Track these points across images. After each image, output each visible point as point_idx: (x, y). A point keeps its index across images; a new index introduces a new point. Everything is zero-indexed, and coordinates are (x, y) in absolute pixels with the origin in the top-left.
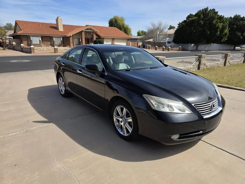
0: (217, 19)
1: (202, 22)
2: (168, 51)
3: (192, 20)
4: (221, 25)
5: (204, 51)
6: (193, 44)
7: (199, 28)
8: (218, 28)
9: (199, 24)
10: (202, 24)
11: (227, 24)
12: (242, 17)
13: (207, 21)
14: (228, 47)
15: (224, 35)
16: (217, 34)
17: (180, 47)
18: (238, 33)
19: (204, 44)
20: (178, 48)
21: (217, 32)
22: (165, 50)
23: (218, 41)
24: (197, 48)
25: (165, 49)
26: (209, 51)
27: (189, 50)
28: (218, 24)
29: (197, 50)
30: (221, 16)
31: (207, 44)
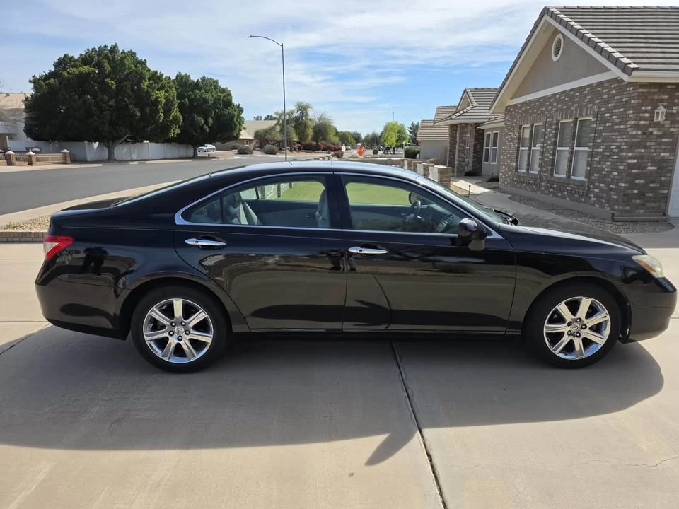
0: (149, 80)
1: (112, 84)
2: (31, 164)
3: (80, 73)
4: (162, 96)
5: (136, 163)
6: (97, 143)
7: (107, 98)
8: (157, 102)
9: (105, 88)
10: (114, 87)
11: (173, 93)
12: (195, 81)
13: (126, 83)
14: (181, 150)
15: (171, 122)
16: (159, 119)
17: (65, 153)
18: (199, 118)
19: (126, 141)
20: (60, 156)
21: (157, 111)
22: (17, 163)
23: (160, 135)
24: (111, 153)
25: (17, 159)
26: (148, 162)
27: (89, 159)
28: (156, 94)
29: (111, 159)
30: (156, 72)
31: (133, 143)
